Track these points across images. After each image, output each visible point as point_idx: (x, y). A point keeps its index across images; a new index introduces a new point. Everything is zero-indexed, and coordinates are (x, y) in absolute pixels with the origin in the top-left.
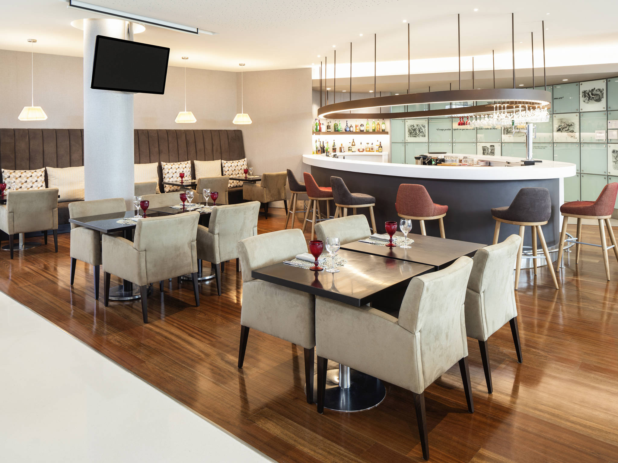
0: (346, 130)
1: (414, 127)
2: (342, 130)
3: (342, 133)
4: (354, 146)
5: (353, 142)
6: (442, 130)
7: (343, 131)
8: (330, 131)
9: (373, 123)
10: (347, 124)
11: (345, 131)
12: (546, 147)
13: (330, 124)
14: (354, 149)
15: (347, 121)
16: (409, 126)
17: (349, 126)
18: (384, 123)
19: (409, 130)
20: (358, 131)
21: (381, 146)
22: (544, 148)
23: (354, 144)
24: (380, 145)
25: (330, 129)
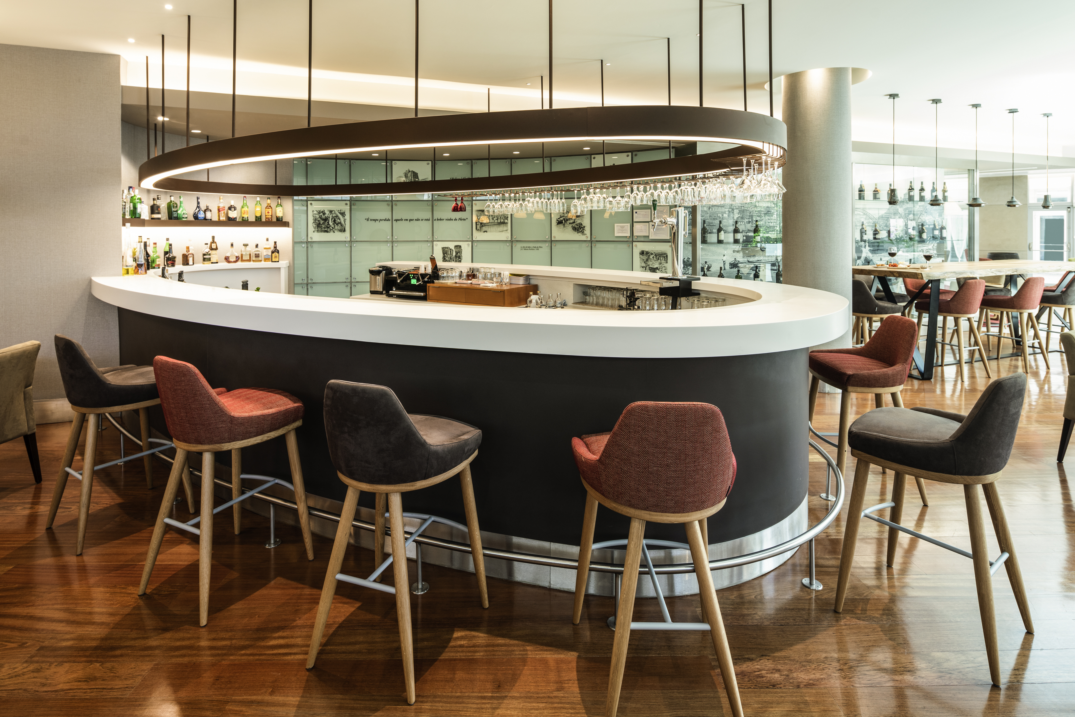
0: (196, 217)
1: (324, 214)
2: (186, 216)
3: (188, 223)
4: (213, 252)
5: (213, 242)
6: (375, 220)
7: (189, 219)
8: (159, 219)
9: (256, 205)
10: (198, 203)
11: (193, 219)
12: (540, 247)
13: (158, 202)
14: (214, 256)
15: (198, 198)
16: (316, 213)
17: (203, 207)
18: (280, 205)
19: (316, 220)
20: (223, 218)
21: (276, 251)
22: (538, 249)
23: (215, 247)
24: (275, 247)
25: (159, 213)
